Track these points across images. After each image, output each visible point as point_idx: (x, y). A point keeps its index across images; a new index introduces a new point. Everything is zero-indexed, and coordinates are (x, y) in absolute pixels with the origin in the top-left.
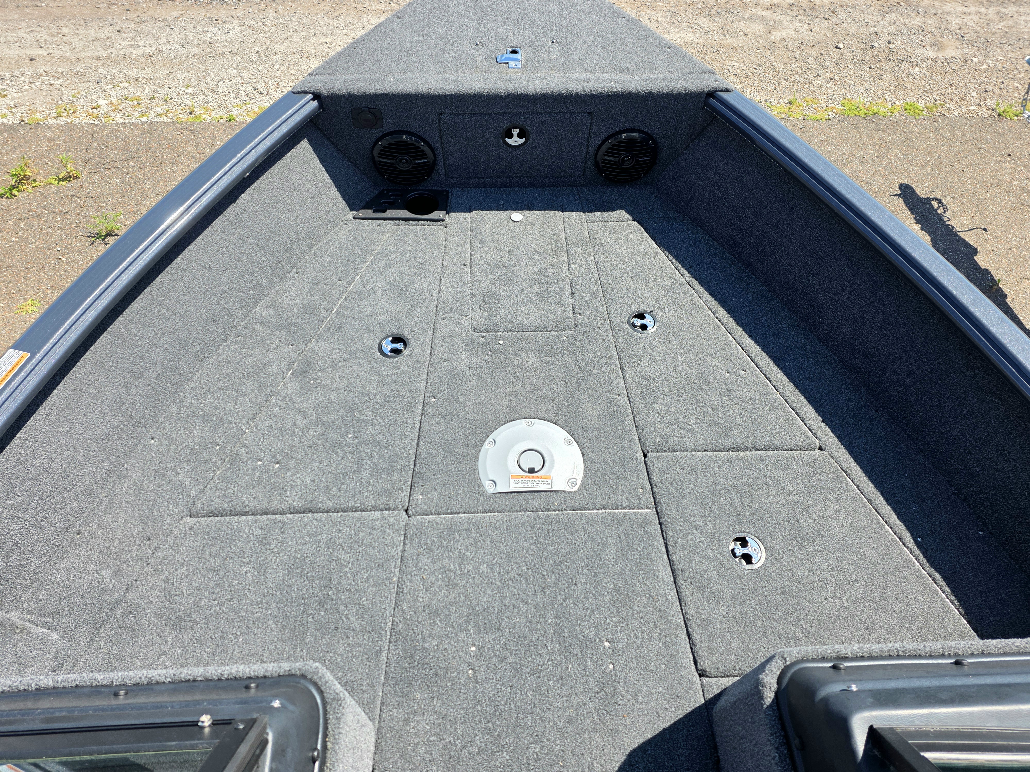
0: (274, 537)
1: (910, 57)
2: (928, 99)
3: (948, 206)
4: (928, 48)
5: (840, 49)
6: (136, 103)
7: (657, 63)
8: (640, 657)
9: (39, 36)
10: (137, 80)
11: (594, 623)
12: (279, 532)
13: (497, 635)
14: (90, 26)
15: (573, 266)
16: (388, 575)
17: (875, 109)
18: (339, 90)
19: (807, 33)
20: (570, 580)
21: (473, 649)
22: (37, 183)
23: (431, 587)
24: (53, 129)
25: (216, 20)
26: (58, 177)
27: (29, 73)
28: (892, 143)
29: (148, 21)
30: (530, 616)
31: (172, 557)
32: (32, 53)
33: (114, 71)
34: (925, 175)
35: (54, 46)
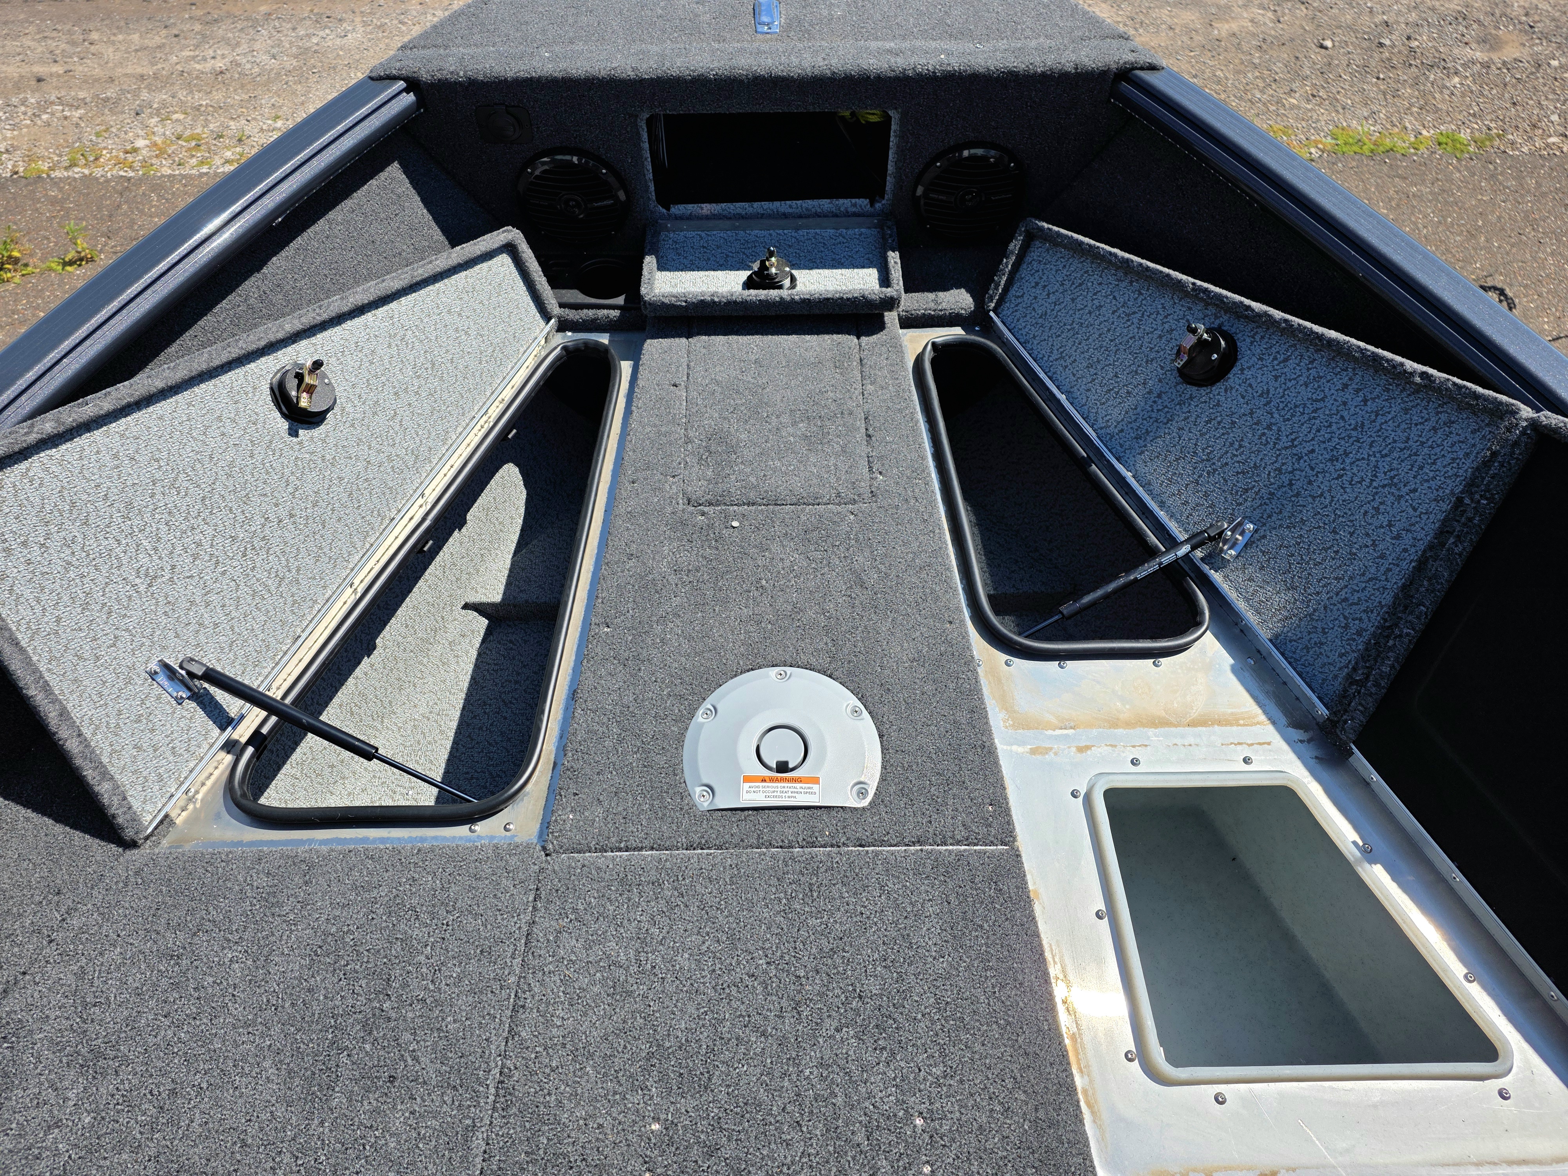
0: (290, 892)
1: (1444, 60)
2: (1476, 126)
3: (1517, 301)
4: (1474, 46)
5: (1326, 48)
6: (193, 143)
7: (1024, 23)
8: (985, 1150)
9: (55, 44)
10: (198, 110)
11: (894, 1079)
12: (301, 881)
13: (704, 1098)
14: (133, 29)
15: (871, 388)
16: (498, 971)
17: (1388, 143)
18: (452, 73)
19: (1271, 25)
20: (851, 988)
21: (656, 1127)
22: (29, 269)
23: (579, 998)
24: (62, 185)
25: (328, 17)
26: (63, 259)
27: (33, 101)
28: (1418, 196)
29: (223, 21)
30: (769, 1061)
31: (96, 928)
32: (41, 70)
33: (164, 97)
34: (1475, 249)
35: (76, 59)
